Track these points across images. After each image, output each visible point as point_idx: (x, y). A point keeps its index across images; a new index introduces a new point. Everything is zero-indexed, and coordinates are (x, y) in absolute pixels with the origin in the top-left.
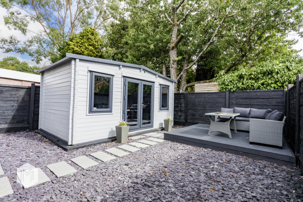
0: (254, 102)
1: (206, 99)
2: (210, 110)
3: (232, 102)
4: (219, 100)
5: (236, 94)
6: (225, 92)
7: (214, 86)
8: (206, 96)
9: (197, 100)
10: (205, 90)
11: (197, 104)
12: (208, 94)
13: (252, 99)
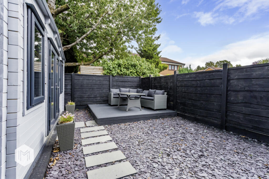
0: (126, 84)
1: (94, 81)
2: (98, 91)
3: (114, 84)
4: (105, 82)
5: (116, 78)
6: (109, 76)
7: (99, 69)
8: (94, 78)
9: (85, 82)
10: (91, 72)
11: (85, 85)
12: (96, 77)
13: (126, 82)
